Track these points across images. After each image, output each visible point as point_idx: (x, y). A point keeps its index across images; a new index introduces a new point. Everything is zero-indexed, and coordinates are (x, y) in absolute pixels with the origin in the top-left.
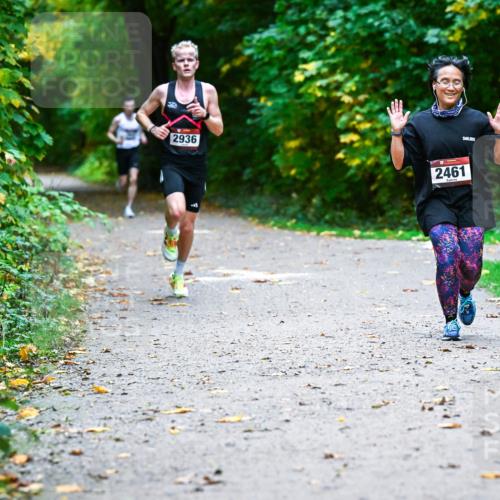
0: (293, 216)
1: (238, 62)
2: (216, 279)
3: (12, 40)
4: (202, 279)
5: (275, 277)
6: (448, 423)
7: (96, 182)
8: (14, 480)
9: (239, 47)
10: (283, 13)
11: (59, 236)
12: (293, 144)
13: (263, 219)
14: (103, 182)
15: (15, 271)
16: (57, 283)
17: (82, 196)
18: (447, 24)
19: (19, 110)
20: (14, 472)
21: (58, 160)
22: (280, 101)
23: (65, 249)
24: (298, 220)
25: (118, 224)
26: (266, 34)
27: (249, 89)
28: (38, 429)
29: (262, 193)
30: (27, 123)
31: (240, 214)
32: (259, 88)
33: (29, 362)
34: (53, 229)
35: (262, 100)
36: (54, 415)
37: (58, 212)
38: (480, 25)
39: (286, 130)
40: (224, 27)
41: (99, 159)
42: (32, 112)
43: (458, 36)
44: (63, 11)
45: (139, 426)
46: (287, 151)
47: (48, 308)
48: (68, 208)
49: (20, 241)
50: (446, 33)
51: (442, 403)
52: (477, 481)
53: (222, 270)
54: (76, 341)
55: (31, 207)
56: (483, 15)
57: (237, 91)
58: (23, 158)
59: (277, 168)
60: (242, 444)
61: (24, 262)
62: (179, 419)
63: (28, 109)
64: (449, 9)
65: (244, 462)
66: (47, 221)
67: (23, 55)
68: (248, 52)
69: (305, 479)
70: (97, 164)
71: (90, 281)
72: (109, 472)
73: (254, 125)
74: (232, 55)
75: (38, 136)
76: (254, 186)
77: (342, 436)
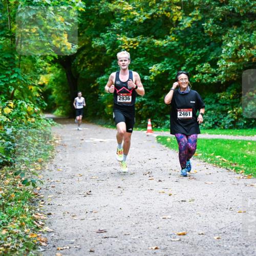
0: (110, 125)
1: (95, 85)
2: (90, 141)
3: (37, 79)
4: (86, 141)
5: (105, 140)
6: (150, 178)
7: (59, 116)
8: (36, 194)
9: (96, 81)
10: (107, 72)
11: (49, 130)
12: (110, 106)
13: (102, 125)
14: (60, 116)
15: (37, 139)
16: (48, 142)
17: (55, 120)
18: (149, 75)
19: (38, 97)
20: (37, 192)
21: (49, 110)
22: (106, 95)
23: (50, 133)
24: (111, 126)
25: (64, 127)
26: (103, 77)
27: (98, 92)
28: (43, 181)
29: (102, 118)
30: (41, 100)
31: (96, 124)
32: (101, 91)
33: (41, 163)
34: (47, 128)
35: (102, 95)
36: (47, 177)
37: (48, 124)
38: (158, 75)
39: (108, 102)
40: (92, 76)
41: (59, 110)
42: (42, 98)
43: (152, 78)
44: (50, 72)
45: (70, 180)
46: (108, 107)
47: (46, 149)
48: (51, 123)
49: (39, 131)
50: (149, 77)
51: (149, 173)
52: (158, 193)
53: (91, 139)
54: (53, 157)
55: (42, 123)
56: (159, 72)
57: (95, 92)
58: (39, 110)
59: (105, 112)
60: (96, 184)
61: (39, 137)
62: (80, 178)
63: (41, 97)
64: (150, 71)
65: (97, 189)
66: (46, 126)
67: (40, 83)
68: (98, 82)
69: (113, 193)
70: (59, 111)
71: (57, 142)
72: (62, 192)
73: (100, 101)
74: (94, 83)
75: (43, 104)
76: (100, 117)
77: (122, 182)
